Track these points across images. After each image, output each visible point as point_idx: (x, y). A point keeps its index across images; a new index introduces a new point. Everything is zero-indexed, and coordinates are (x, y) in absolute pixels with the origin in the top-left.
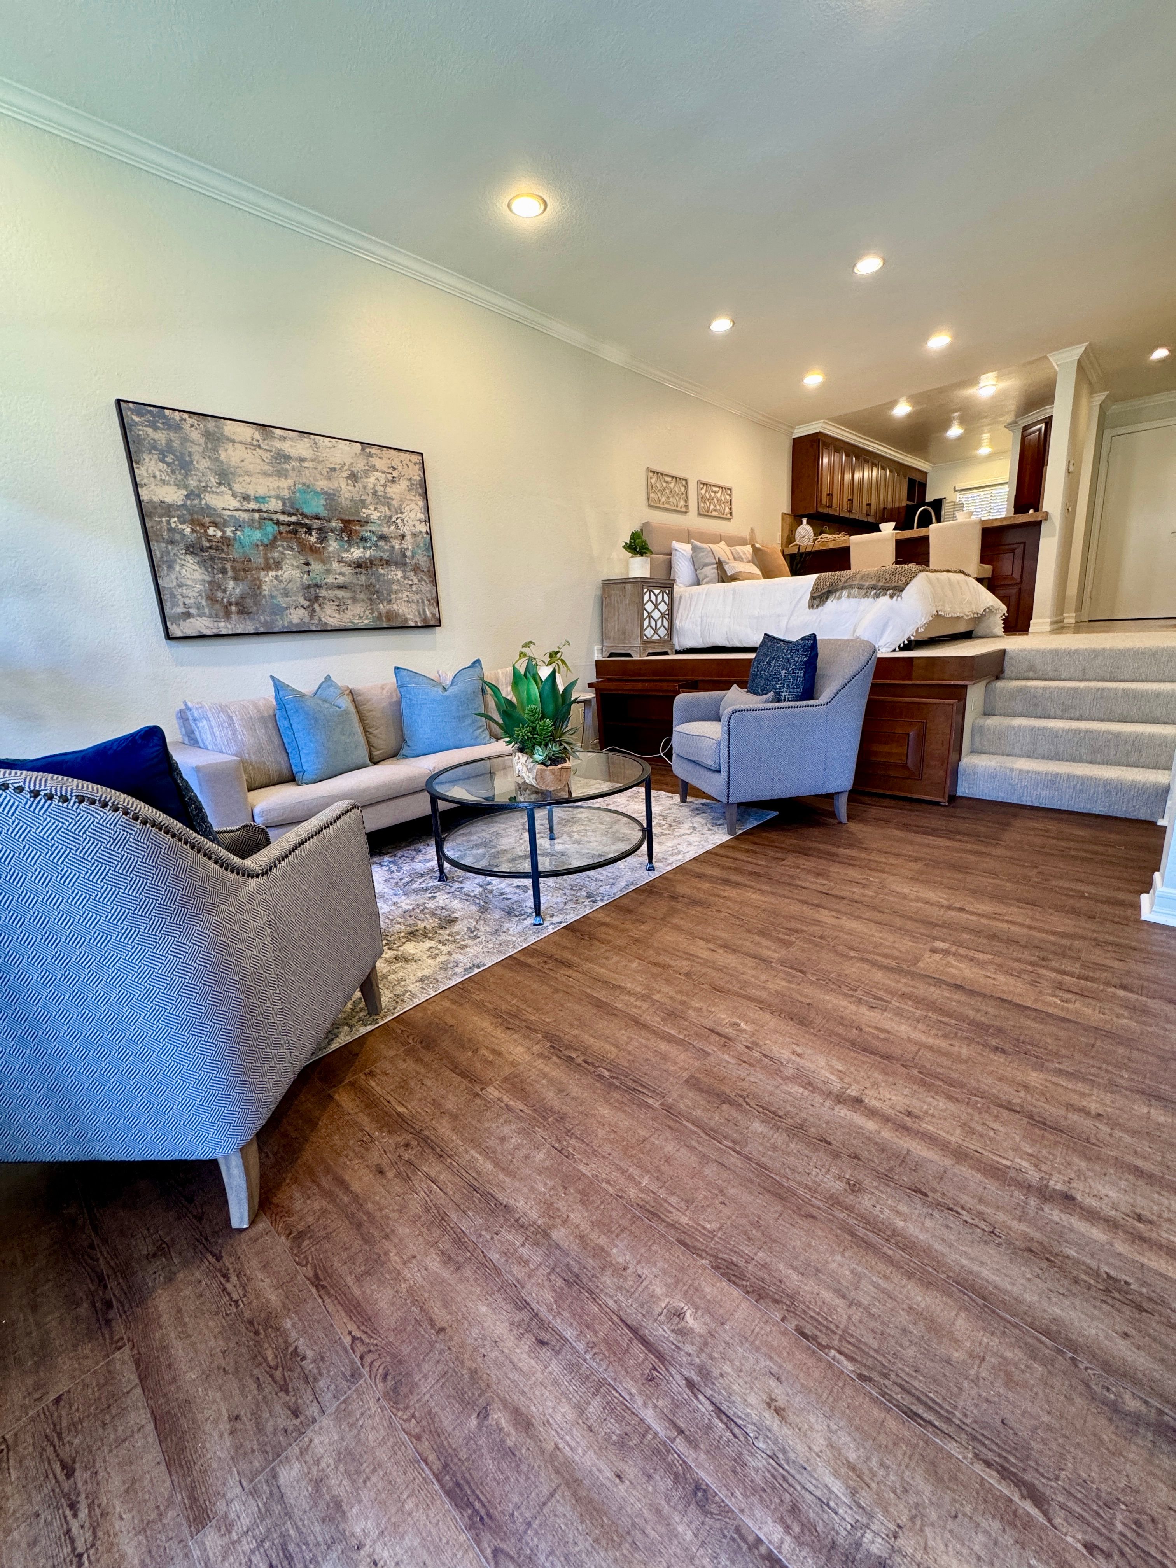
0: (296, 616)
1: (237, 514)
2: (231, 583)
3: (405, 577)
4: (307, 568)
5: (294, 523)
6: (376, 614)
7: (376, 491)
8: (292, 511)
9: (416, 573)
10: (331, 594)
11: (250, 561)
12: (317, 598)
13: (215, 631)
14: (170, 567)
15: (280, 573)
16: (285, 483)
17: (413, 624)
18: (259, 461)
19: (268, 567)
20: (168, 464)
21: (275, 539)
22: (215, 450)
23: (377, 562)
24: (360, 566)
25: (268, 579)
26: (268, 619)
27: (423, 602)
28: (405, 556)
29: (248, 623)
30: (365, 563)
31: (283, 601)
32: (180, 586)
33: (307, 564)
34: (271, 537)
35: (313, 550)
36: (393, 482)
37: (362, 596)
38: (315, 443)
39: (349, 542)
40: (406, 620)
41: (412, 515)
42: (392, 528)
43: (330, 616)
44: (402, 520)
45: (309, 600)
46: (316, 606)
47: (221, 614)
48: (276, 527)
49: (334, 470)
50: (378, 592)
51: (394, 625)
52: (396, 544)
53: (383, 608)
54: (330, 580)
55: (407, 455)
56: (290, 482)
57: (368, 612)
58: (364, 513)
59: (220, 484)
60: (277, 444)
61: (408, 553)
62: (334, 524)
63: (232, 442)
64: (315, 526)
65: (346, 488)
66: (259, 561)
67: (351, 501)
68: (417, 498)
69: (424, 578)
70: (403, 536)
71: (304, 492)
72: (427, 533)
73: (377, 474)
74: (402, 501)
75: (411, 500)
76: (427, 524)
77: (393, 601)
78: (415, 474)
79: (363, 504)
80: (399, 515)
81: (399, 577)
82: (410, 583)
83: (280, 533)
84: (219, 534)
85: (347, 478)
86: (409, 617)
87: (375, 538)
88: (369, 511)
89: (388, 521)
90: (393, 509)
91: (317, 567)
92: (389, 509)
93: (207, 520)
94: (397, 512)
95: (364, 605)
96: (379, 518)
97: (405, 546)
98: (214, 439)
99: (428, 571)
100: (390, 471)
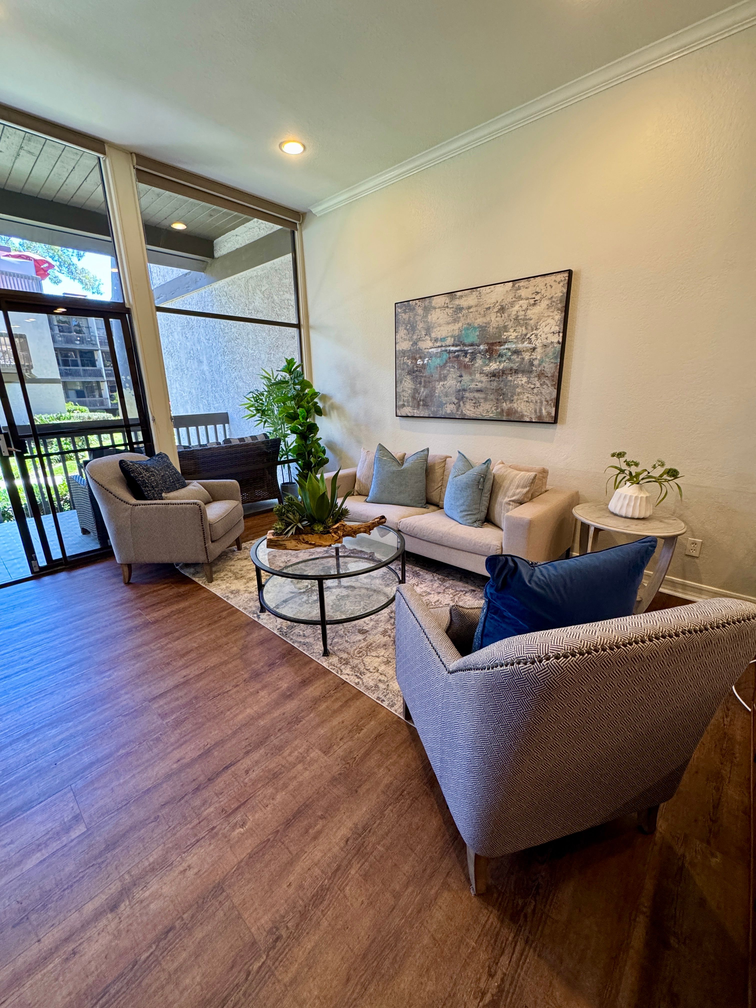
0: (449, 409)
1: (430, 350)
2: (423, 389)
3: (528, 382)
4: (460, 379)
5: (458, 351)
6: (499, 410)
7: (518, 316)
8: (458, 343)
9: (539, 379)
10: (471, 395)
11: (432, 376)
12: (463, 398)
13: (412, 414)
14: (401, 382)
15: (446, 382)
16: (457, 326)
17: (528, 420)
18: (446, 316)
19: (440, 380)
20: (407, 330)
21: (446, 362)
22: (426, 316)
23: (508, 372)
24: (494, 375)
25: (439, 386)
26: (435, 409)
27: (541, 402)
28: (532, 365)
29: (426, 411)
30: (499, 372)
31: (444, 400)
32: (403, 391)
33: (461, 376)
34: (444, 362)
35: (466, 367)
36: (534, 304)
37: (492, 397)
38: (480, 293)
39: (490, 359)
40: (523, 416)
41: (547, 329)
42: (526, 343)
43: (469, 410)
44: (536, 335)
45: (458, 399)
46: (461, 403)
47: (416, 406)
48: (448, 355)
49: (489, 308)
50: (504, 394)
51: (512, 419)
52: (527, 356)
53: (505, 406)
54: (473, 386)
55: (553, 277)
56: (460, 324)
57: (493, 409)
58: (505, 335)
59: (426, 335)
60: (457, 302)
61: (536, 363)
62: (482, 347)
63: (435, 308)
64: (470, 351)
65: (494, 320)
66: (437, 376)
67: (497, 328)
68: (556, 313)
69: (547, 382)
70: (534, 349)
71: (468, 329)
72: (559, 342)
73: (521, 302)
74: (539, 319)
75: (549, 316)
76: (561, 335)
77: (515, 401)
78: (559, 291)
79: (506, 329)
80: (535, 332)
81: (523, 382)
82: (533, 386)
83: (450, 358)
84: (421, 363)
85: (497, 312)
86: (526, 413)
87: (510, 354)
88: (509, 334)
89: (523, 338)
90: (530, 328)
91: (466, 378)
92: (526, 328)
93: (418, 356)
94: (532, 330)
95: (492, 403)
96: (516, 337)
97: (534, 357)
98: (427, 310)
99: (553, 376)
100: (534, 296)
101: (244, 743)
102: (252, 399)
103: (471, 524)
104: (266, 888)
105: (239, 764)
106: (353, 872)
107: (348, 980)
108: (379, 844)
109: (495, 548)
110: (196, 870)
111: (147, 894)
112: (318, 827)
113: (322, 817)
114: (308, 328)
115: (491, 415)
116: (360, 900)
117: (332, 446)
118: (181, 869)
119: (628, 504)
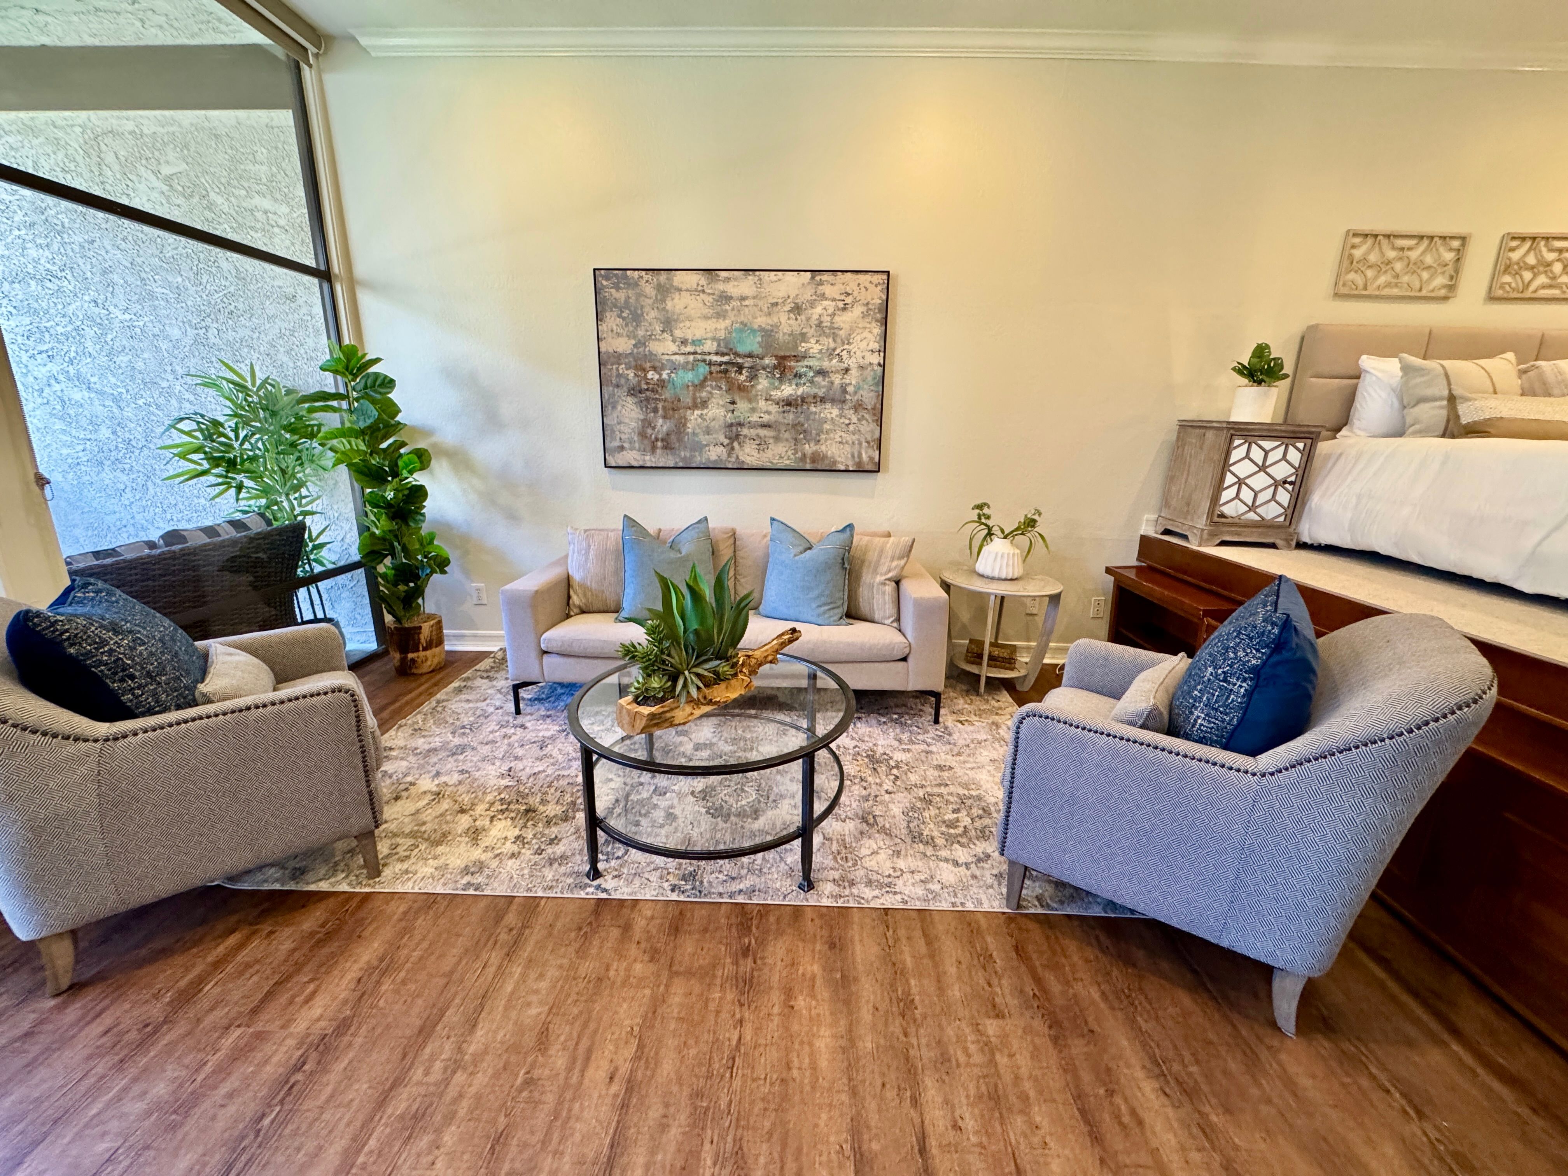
0: (715, 453)
1: (674, 358)
2: (660, 421)
3: (841, 416)
4: (732, 407)
5: (725, 363)
6: (799, 455)
7: (821, 322)
8: (725, 351)
9: (856, 411)
10: (753, 432)
11: (679, 400)
12: (738, 436)
13: (641, 463)
14: (614, 407)
15: (705, 411)
16: (722, 324)
17: (842, 468)
18: (701, 305)
19: (695, 406)
20: (624, 319)
21: (705, 379)
22: (663, 301)
23: (811, 400)
24: (789, 404)
25: (694, 418)
26: (688, 455)
27: (860, 444)
28: (845, 391)
29: (670, 457)
30: (796, 400)
31: (704, 439)
32: (619, 423)
33: (733, 403)
34: (702, 378)
35: (741, 388)
36: (844, 309)
37: (787, 435)
38: (760, 279)
39: (781, 379)
40: (835, 463)
41: (863, 345)
42: (835, 361)
43: (749, 454)
44: (849, 352)
45: (730, 438)
46: (736, 444)
47: (648, 448)
48: (707, 368)
49: (776, 304)
50: (805, 431)
51: (819, 468)
52: (837, 379)
53: (808, 448)
54: (754, 418)
55: (868, 277)
56: (728, 322)
57: (790, 453)
58: (803, 347)
59: (663, 331)
60: (721, 286)
61: (850, 389)
62: (767, 361)
63: (680, 290)
64: (746, 365)
65: (786, 324)
66: (689, 401)
67: (789, 335)
68: (874, 324)
69: (867, 416)
70: (847, 370)
71: (741, 331)
72: (879, 364)
73: (825, 303)
74: (852, 330)
75: (865, 328)
76: (882, 354)
77: (822, 441)
78: (876, 296)
79: (804, 337)
80: (846, 347)
81: (833, 416)
82: (847, 422)
83: (711, 373)
84: (657, 377)
85: (789, 311)
86: (839, 459)
87: (811, 374)
88: (809, 345)
89: (831, 353)
90: (839, 341)
91: (742, 406)
92: (834, 341)
93: (648, 365)
94: (843, 343)
95: (788, 445)
96: (820, 351)
97: (847, 381)
98: (664, 291)
99: (874, 409)
100: (843, 297)
102: (198, 434)
106: (1214, 1118)
112: (1123, 1107)
114: (352, 284)
115: (788, 462)
116: (1258, 1139)
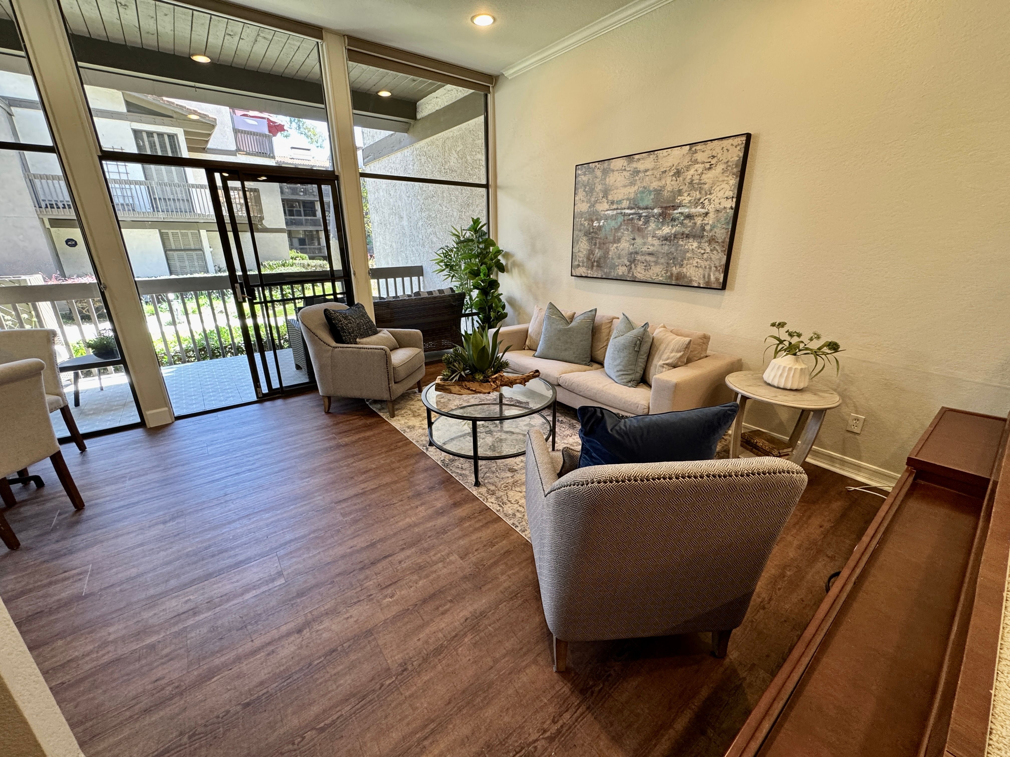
0: (621, 271)
1: (606, 213)
2: (597, 250)
3: (699, 247)
4: (633, 242)
5: (632, 214)
6: (669, 274)
7: (693, 180)
8: (633, 206)
9: (710, 244)
10: (643, 258)
11: (607, 238)
12: (635, 260)
13: (586, 275)
14: (578, 243)
15: (619, 244)
16: (633, 189)
17: (696, 285)
18: (623, 179)
19: (614, 242)
20: (586, 192)
21: (621, 225)
22: (605, 179)
23: (679, 236)
24: (666, 239)
25: (613, 248)
26: (608, 271)
28: (704, 230)
29: (600, 272)
30: (670, 236)
31: (617, 262)
32: (579, 252)
33: (634, 239)
34: (619, 224)
35: (639, 230)
36: (710, 168)
37: (662, 261)
38: (657, 156)
39: (663, 223)
40: (691, 281)
41: (720, 194)
42: (699, 207)
43: (640, 272)
44: (710, 200)
45: (630, 262)
46: (633, 266)
47: (590, 266)
48: (623, 217)
49: (666, 171)
50: (674, 258)
51: (681, 284)
52: (699, 221)
53: (675, 270)
54: (645, 249)
55: (730, 141)
56: (636, 187)
57: (663, 272)
58: (679, 199)
59: (603, 197)
60: (634, 165)
61: (708, 228)
62: (656, 211)
63: (613, 171)
64: (644, 214)
65: (670, 184)
66: (611, 238)
67: (671, 192)
68: (731, 177)
69: (717, 248)
70: (707, 214)
71: (643, 192)
72: (731, 208)
73: (697, 166)
74: (714, 183)
75: (724, 181)
76: (734, 200)
77: (684, 265)
78: (736, 154)
79: (680, 192)
80: (708, 196)
81: (694, 247)
82: (703, 251)
83: (624, 221)
84: (597, 224)
85: (673, 176)
86: (694, 278)
87: (682, 218)
88: (683, 198)
89: (697, 203)
90: (703, 192)
91: (639, 241)
92: (700, 193)
93: (594, 218)
94: (706, 194)
95: (662, 266)
96: (690, 202)
97: (706, 222)
98: (605, 172)
99: (723, 242)
100: (710, 160)
101: (401, 542)
102: (442, 255)
103: (626, 384)
104: (402, 638)
105: (395, 556)
106: (466, 640)
107: (449, 703)
108: (490, 625)
109: (643, 407)
110: (355, 619)
111: (322, 627)
112: (447, 607)
113: (451, 601)
114: (496, 187)
115: (661, 279)
116: (468, 658)
117: (512, 302)
118: (345, 616)
119: (781, 375)
